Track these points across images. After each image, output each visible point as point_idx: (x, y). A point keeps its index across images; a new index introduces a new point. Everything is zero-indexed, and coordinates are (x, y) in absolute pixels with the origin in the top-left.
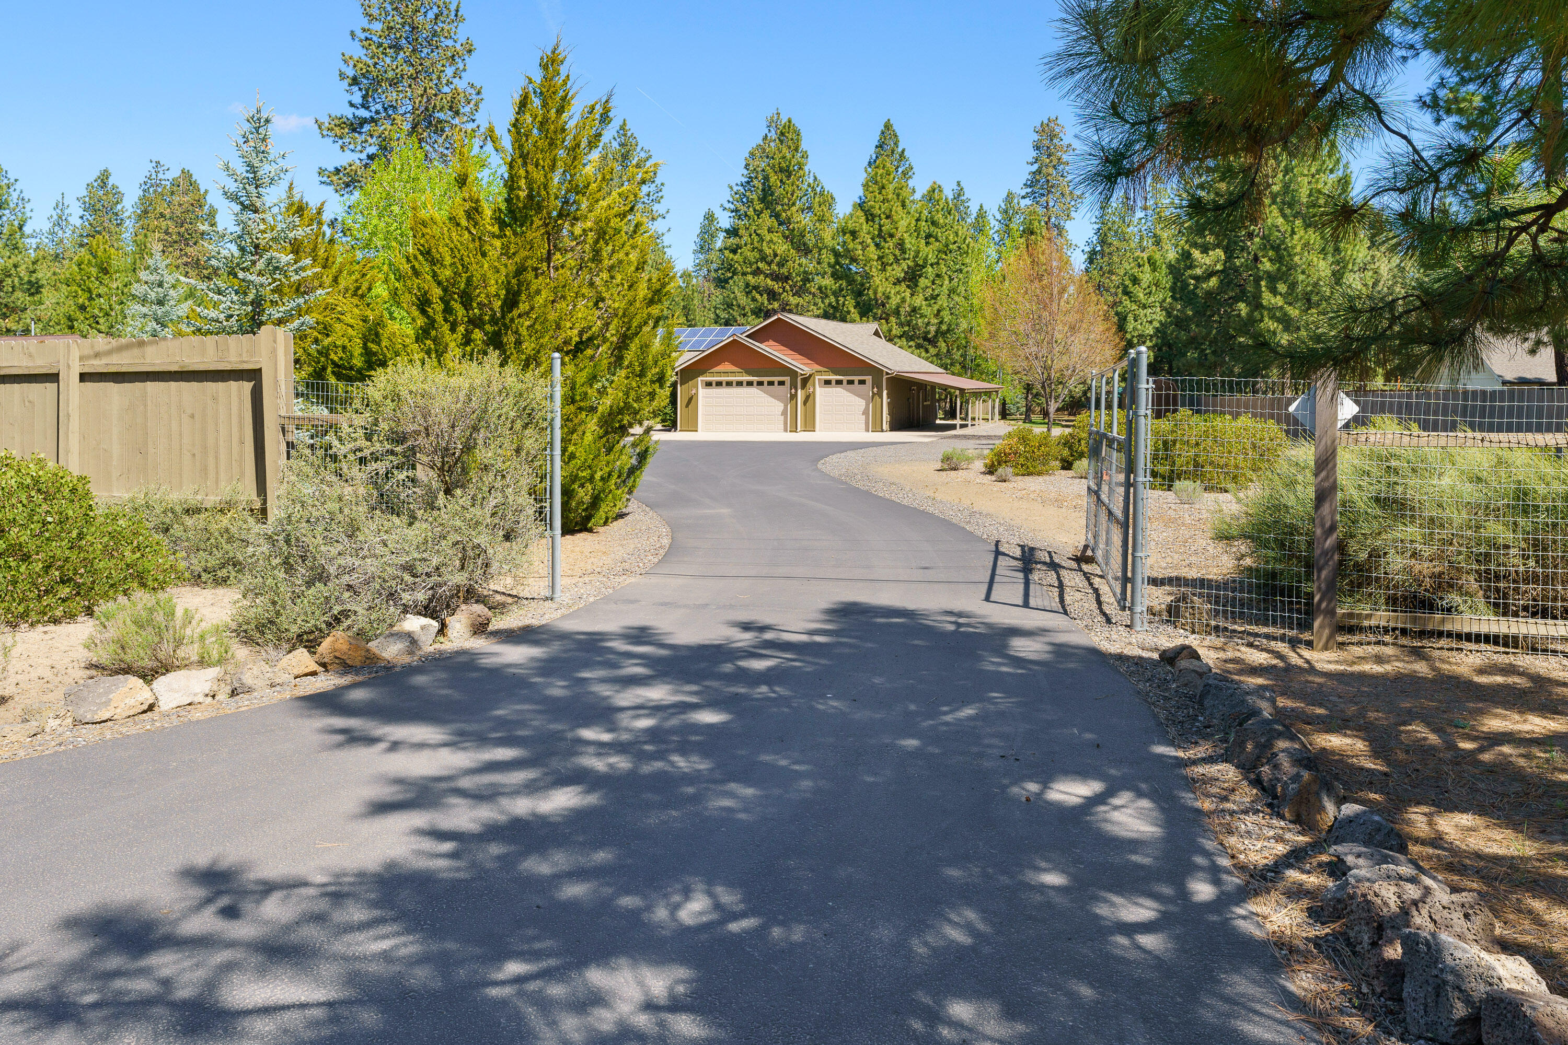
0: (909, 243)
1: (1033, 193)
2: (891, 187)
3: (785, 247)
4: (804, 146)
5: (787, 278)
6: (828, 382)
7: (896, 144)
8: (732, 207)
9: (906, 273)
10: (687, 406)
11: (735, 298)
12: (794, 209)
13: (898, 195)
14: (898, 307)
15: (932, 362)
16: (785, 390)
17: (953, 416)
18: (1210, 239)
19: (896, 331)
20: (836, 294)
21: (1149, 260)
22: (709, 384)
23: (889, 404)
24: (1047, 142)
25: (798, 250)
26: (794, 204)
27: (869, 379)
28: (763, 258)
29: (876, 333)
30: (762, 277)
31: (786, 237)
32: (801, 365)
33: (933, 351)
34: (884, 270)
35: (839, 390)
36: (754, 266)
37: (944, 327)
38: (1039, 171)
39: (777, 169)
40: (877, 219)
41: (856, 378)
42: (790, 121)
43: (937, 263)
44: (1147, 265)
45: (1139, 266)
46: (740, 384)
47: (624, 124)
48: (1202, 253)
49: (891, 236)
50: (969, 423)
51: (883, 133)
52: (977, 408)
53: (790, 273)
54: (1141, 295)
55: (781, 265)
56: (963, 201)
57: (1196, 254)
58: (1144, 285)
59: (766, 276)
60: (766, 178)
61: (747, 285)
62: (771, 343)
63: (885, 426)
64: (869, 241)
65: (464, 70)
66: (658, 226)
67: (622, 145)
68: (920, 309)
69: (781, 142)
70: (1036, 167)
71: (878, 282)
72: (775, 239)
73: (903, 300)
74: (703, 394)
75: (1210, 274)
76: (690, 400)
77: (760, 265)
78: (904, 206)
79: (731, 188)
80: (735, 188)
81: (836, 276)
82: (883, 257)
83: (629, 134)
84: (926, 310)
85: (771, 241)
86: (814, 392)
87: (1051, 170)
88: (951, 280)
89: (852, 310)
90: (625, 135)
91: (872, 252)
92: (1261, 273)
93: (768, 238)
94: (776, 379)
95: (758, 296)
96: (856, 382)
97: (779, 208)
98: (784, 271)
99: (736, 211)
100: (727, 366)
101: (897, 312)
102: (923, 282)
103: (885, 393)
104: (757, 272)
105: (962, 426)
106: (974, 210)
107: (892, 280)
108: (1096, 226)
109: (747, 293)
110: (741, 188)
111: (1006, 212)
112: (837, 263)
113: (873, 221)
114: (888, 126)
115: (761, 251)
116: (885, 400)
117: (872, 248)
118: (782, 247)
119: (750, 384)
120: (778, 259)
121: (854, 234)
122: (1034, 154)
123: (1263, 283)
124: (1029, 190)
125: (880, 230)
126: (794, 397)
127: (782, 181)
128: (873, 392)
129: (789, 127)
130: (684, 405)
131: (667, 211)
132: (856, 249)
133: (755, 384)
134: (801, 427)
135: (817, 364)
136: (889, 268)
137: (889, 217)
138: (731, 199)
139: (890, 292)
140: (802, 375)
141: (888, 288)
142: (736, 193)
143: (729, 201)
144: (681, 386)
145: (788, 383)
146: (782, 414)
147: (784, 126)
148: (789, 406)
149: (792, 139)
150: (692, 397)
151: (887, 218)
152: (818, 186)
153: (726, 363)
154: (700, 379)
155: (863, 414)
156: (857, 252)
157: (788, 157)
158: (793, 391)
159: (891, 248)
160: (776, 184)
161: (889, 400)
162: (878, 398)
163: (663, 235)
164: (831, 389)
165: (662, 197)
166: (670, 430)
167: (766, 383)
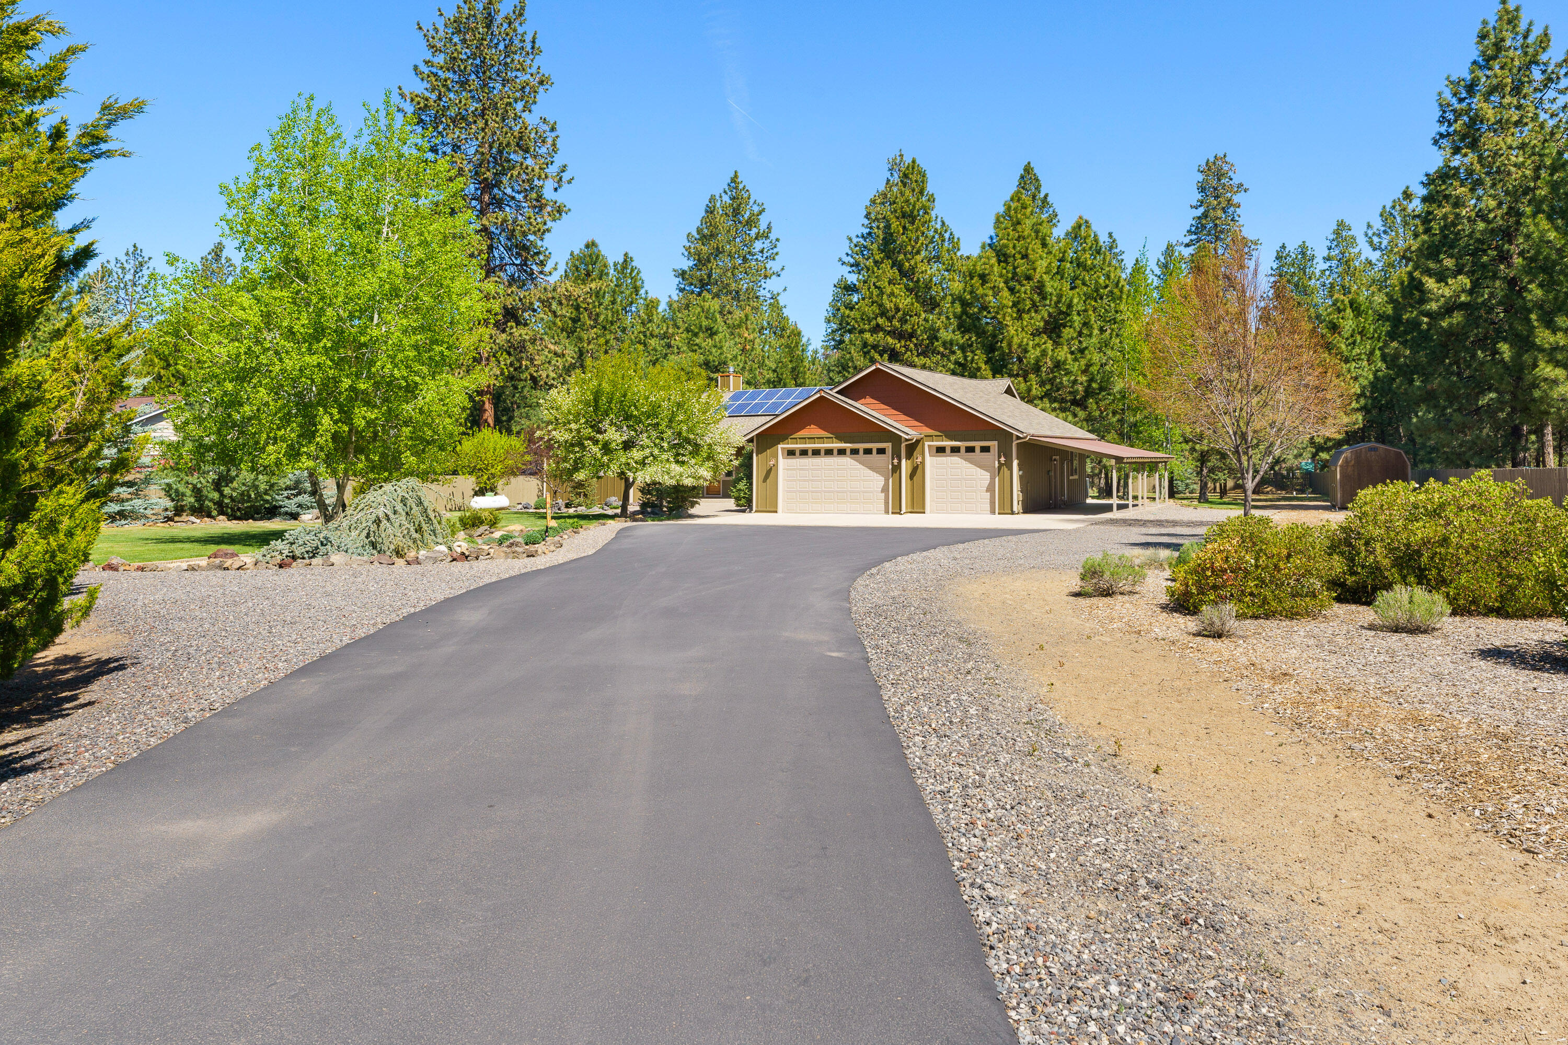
0: (1050, 286)
1: (1198, 240)
2: (1028, 223)
3: (909, 300)
4: (930, 188)
5: (911, 335)
6: (940, 450)
7: (1038, 189)
8: (852, 261)
9: (1046, 323)
10: (765, 480)
11: (851, 359)
12: (918, 258)
13: (1037, 232)
14: (1038, 361)
15: (1081, 428)
16: (885, 461)
17: (1109, 494)
18: (1449, 263)
19: (1036, 391)
20: (963, 348)
21: (1352, 303)
22: (791, 453)
23: (1021, 477)
24: (1214, 183)
25: (923, 304)
26: (918, 252)
27: (994, 444)
28: (883, 314)
29: (1009, 391)
30: (881, 334)
31: (910, 290)
32: (907, 429)
33: (1082, 414)
34: (1020, 318)
35: (955, 460)
36: (874, 323)
37: (1094, 386)
38: (1205, 215)
39: (899, 214)
40: (1011, 260)
41: (978, 444)
42: (914, 162)
43: (1085, 311)
44: (1349, 311)
45: (1339, 311)
46: (829, 452)
47: (736, 176)
48: (1438, 281)
49: (1029, 278)
50: (1130, 502)
51: (1022, 177)
52: (1140, 484)
53: (914, 331)
54: (1343, 346)
55: (903, 321)
56: (1116, 254)
57: (1430, 283)
58: (1346, 333)
59: (889, 333)
60: (888, 227)
61: (865, 345)
62: (869, 400)
63: (1017, 507)
64: (1002, 285)
65: (535, 103)
66: (771, 285)
67: (733, 198)
68: (1065, 362)
69: (905, 185)
70: (1201, 210)
71: (1013, 332)
72: (896, 291)
73: (1044, 353)
74: (784, 464)
75: (1449, 309)
76: (769, 473)
77: (880, 321)
78: (1044, 245)
79: (850, 239)
80: (855, 240)
81: (963, 328)
82: (1018, 302)
83: (741, 187)
84: (1074, 367)
85: (892, 294)
86: (923, 463)
87: (1219, 213)
88: (1102, 330)
89: (983, 366)
90: (736, 188)
91: (1006, 297)
92: (1530, 305)
93: (888, 290)
94: (874, 446)
95: (877, 356)
96: (978, 450)
97: (901, 257)
98: (908, 327)
99: (856, 264)
100: (813, 430)
101: (1037, 369)
102: (1067, 333)
103: (1015, 463)
104: (877, 329)
105: (1120, 507)
106: (1129, 263)
107: (1030, 329)
108: (1273, 279)
109: (865, 353)
110: (861, 240)
111: (1166, 266)
112: (964, 312)
113: (1006, 261)
114: (1028, 169)
115: (881, 306)
116: (1016, 472)
117: (1006, 293)
118: (905, 301)
119: (842, 452)
120: (900, 314)
121: (983, 278)
122: (1199, 196)
123: (1533, 317)
124: (1194, 237)
125: (1015, 274)
126: (896, 469)
127: (904, 228)
128: (999, 462)
129: (913, 168)
130: (761, 479)
131: (783, 269)
132: (986, 295)
133: (848, 452)
134: (907, 508)
135: (927, 426)
136: (1026, 316)
137: (1025, 256)
138: (850, 252)
139: (1027, 344)
140: (907, 440)
141: (1025, 340)
142: (856, 246)
143: (847, 254)
144: (757, 455)
145: (889, 451)
146: (882, 491)
147: (908, 167)
148: (891, 480)
149: (916, 181)
150: (771, 469)
151: (1022, 258)
152: (946, 231)
153: (812, 426)
154: (780, 446)
155: (987, 491)
156: (987, 299)
157: (912, 201)
158: (896, 461)
159: (1028, 292)
160: (899, 231)
161: (1021, 473)
162: (1006, 469)
163: (778, 294)
164: (944, 458)
165: (777, 254)
166: (744, 511)
167: (861, 452)
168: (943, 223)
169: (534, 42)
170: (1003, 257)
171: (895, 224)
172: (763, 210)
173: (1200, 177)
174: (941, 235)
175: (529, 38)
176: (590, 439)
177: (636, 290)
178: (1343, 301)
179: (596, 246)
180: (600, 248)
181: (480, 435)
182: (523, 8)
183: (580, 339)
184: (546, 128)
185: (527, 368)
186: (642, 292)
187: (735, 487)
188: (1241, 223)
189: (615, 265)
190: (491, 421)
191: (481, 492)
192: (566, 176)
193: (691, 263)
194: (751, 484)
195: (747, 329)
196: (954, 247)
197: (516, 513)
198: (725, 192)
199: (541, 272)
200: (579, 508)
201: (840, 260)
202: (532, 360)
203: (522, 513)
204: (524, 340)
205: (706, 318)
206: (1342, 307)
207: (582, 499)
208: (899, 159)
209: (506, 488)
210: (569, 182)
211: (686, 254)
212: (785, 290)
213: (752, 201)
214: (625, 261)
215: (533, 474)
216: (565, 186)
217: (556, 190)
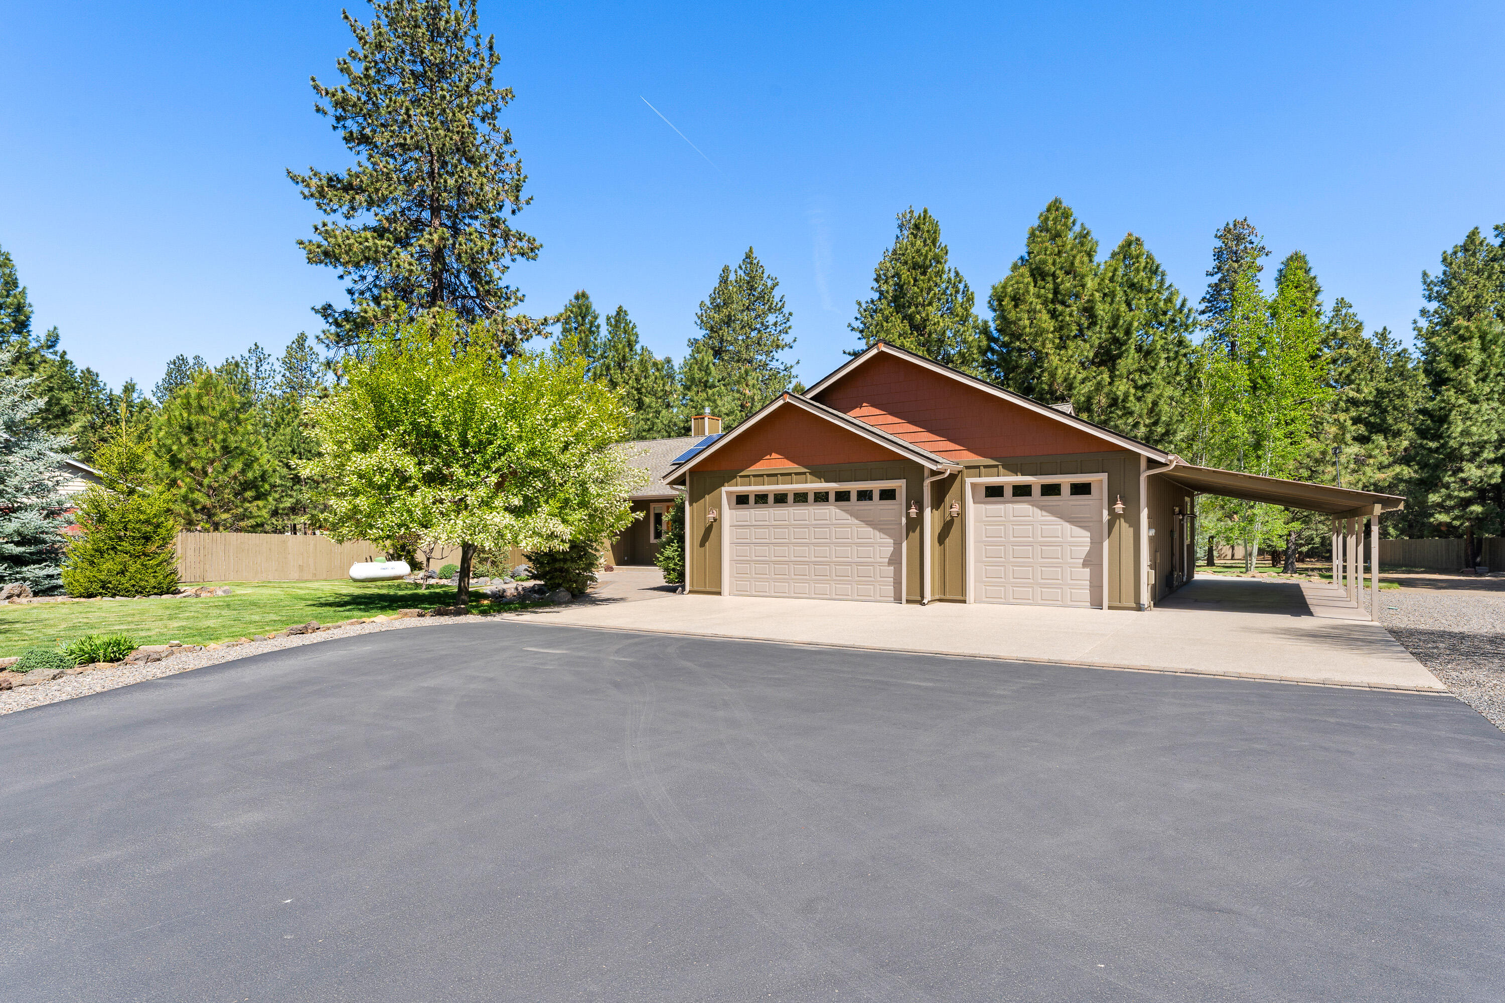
4: (943, 239)
6: (994, 492)
8: (861, 326)
10: (702, 544)
12: (930, 310)
16: (895, 511)
22: (742, 500)
23: (1151, 539)
24: (1234, 247)
26: (930, 304)
27: (1099, 480)
32: (933, 454)
35: (1023, 508)
37: (1160, 430)
38: (1217, 287)
40: (1051, 277)
41: (1065, 480)
42: (925, 211)
46: (801, 498)
60: (898, 283)
62: (867, 410)
63: (1146, 597)
64: (1040, 307)
66: (784, 357)
69: (915, 235)
70: (1215, 280)
74: (731, 518)
76: (708, 530)
79: (859, 306)
80: (864, 305)
82: (1062, 327)
86: (962, 514)
90: (751, 263)
91: (1046, 321)
94: (876, 486)
96: (1066, 490)
97: (912, 309)
99: (866, 329)
100: (775, 462)
103: (1144, 513)
110: (871, 304)
113: (1044, 280)
116: (1146, 532)
117: (1045, 316)
119: (821, 497)
122: (1215, 262)
125: (1056, 292)
126: (915, 524)
127: (915, 280)
128: (1111, 511)
129: (924, 219)
130: (697, 543)
131: (795, 341)
132: (1020, 320)
133: (832, 497)
134: (933, 593)
135: (969, 450)
136: (1070, 343)
137: (1070, 271)
138: (859, 316)
139: (1075, 377)
140: (933, 473)
141: (1073, 372)
142: (865, 311)
143: (857, 319)
144: (691, 504)
145: (902, 495)
146: (890, 563)
147: (919, 217)
148: (904, 545)
149: (928, 231)
150: (711, 526)
151: (1067, 273)
152: (960, 282)
153: (774, 455)
154: (725, 489)
155: (1085, 565)
156: (1021, 323)
157: (924, 252)
158: (913, 511)
159: (1075, 313)
160: (909, 282)
161: (1152, 532)
162: (1124, 525)
163: (791, 367)
164: (1001, 507)
165: (790, 328)
166: (673, 590)
167: (854, 496)
168: (957, 274)
169: (491, 48)
170: (1038, 274)
171: (905, 274)
172: (777, 284)
173: (1219, 243)
174: (955, 286)
177: (631, 345)
178: (1467, 328)
179: (587, 298)
180: (591, 299)
186: (638, 348)
187: (662, 554)
188: (1260, 288)
189: (608, 319)
193: (704, 332)
194: (683, 550)
195: (747, 385)
196: (968, 300)
198: (740, 267)
201: (849, 325)
205: (700, 370)
206: (1467, 335)
208: (909, 215)
210: (528, 203)
211: (699, 322)
212: (798, 363)
213: (765, 276)
214: (619, 314)
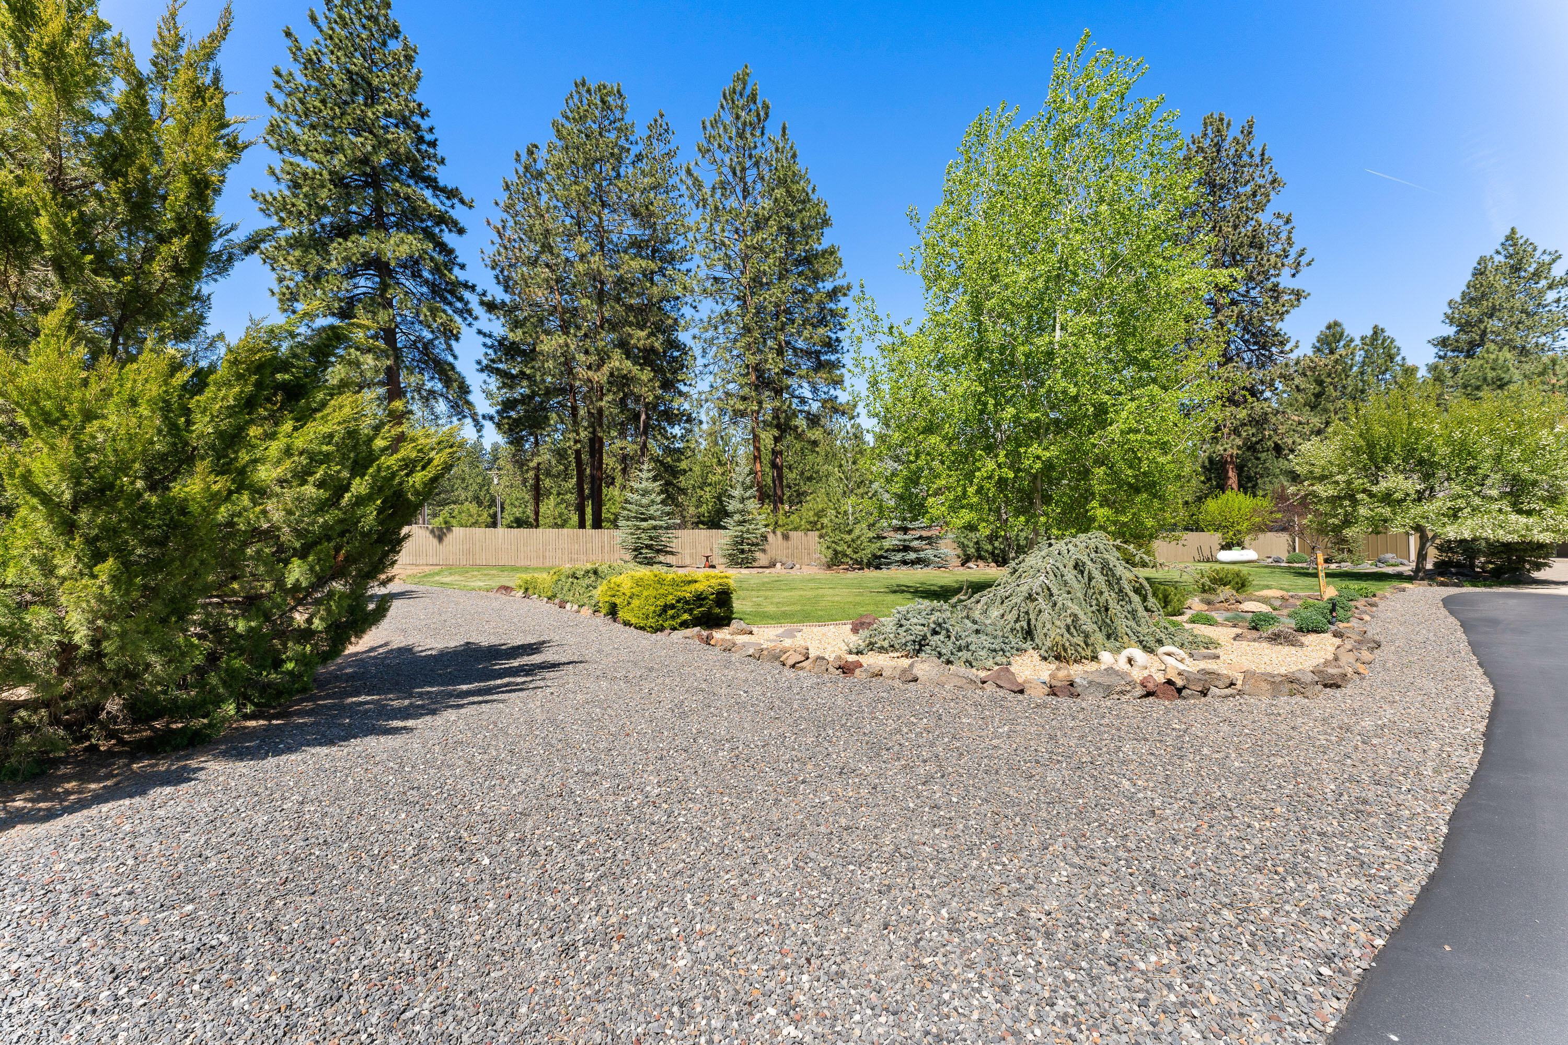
47: (1513, 232)
67: (1510, 257)
83: (1521, 241)
169: (1263, 154)
175: (1257, 154)
176: (1364, 491)
177: (1391, 358)
179: (1339, 326)
181: (1224, 497)
182: (1251, 127)
183: (1326, 410)
184: (1280, 222)
185: (1270, 437)
186: (1398, 359)
189: (1363, 338)
190: (1235, 486)
191: (1228, 546)
192: (1304, 260)
193: (1453, 331)
197: (1266, 567)
198: (1499, 251)
199: (1282, 352)
200: (1343, 564)
202: (1275, 430)
203: (1274, 567)
204: (1266, 414)
207: (1346, 555)
209: (1253, 543)
211: (1448, 320)
213: (1538, 252)
214: (1375, 333)
215: (1284, 529)
216: (1304, 270)
217: (1294, 275)
